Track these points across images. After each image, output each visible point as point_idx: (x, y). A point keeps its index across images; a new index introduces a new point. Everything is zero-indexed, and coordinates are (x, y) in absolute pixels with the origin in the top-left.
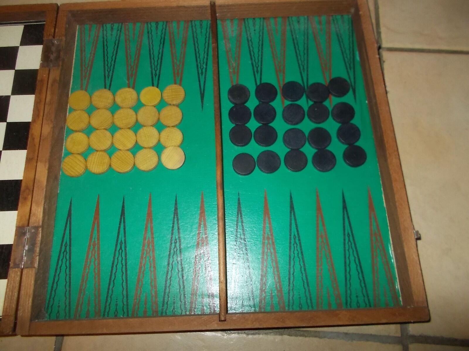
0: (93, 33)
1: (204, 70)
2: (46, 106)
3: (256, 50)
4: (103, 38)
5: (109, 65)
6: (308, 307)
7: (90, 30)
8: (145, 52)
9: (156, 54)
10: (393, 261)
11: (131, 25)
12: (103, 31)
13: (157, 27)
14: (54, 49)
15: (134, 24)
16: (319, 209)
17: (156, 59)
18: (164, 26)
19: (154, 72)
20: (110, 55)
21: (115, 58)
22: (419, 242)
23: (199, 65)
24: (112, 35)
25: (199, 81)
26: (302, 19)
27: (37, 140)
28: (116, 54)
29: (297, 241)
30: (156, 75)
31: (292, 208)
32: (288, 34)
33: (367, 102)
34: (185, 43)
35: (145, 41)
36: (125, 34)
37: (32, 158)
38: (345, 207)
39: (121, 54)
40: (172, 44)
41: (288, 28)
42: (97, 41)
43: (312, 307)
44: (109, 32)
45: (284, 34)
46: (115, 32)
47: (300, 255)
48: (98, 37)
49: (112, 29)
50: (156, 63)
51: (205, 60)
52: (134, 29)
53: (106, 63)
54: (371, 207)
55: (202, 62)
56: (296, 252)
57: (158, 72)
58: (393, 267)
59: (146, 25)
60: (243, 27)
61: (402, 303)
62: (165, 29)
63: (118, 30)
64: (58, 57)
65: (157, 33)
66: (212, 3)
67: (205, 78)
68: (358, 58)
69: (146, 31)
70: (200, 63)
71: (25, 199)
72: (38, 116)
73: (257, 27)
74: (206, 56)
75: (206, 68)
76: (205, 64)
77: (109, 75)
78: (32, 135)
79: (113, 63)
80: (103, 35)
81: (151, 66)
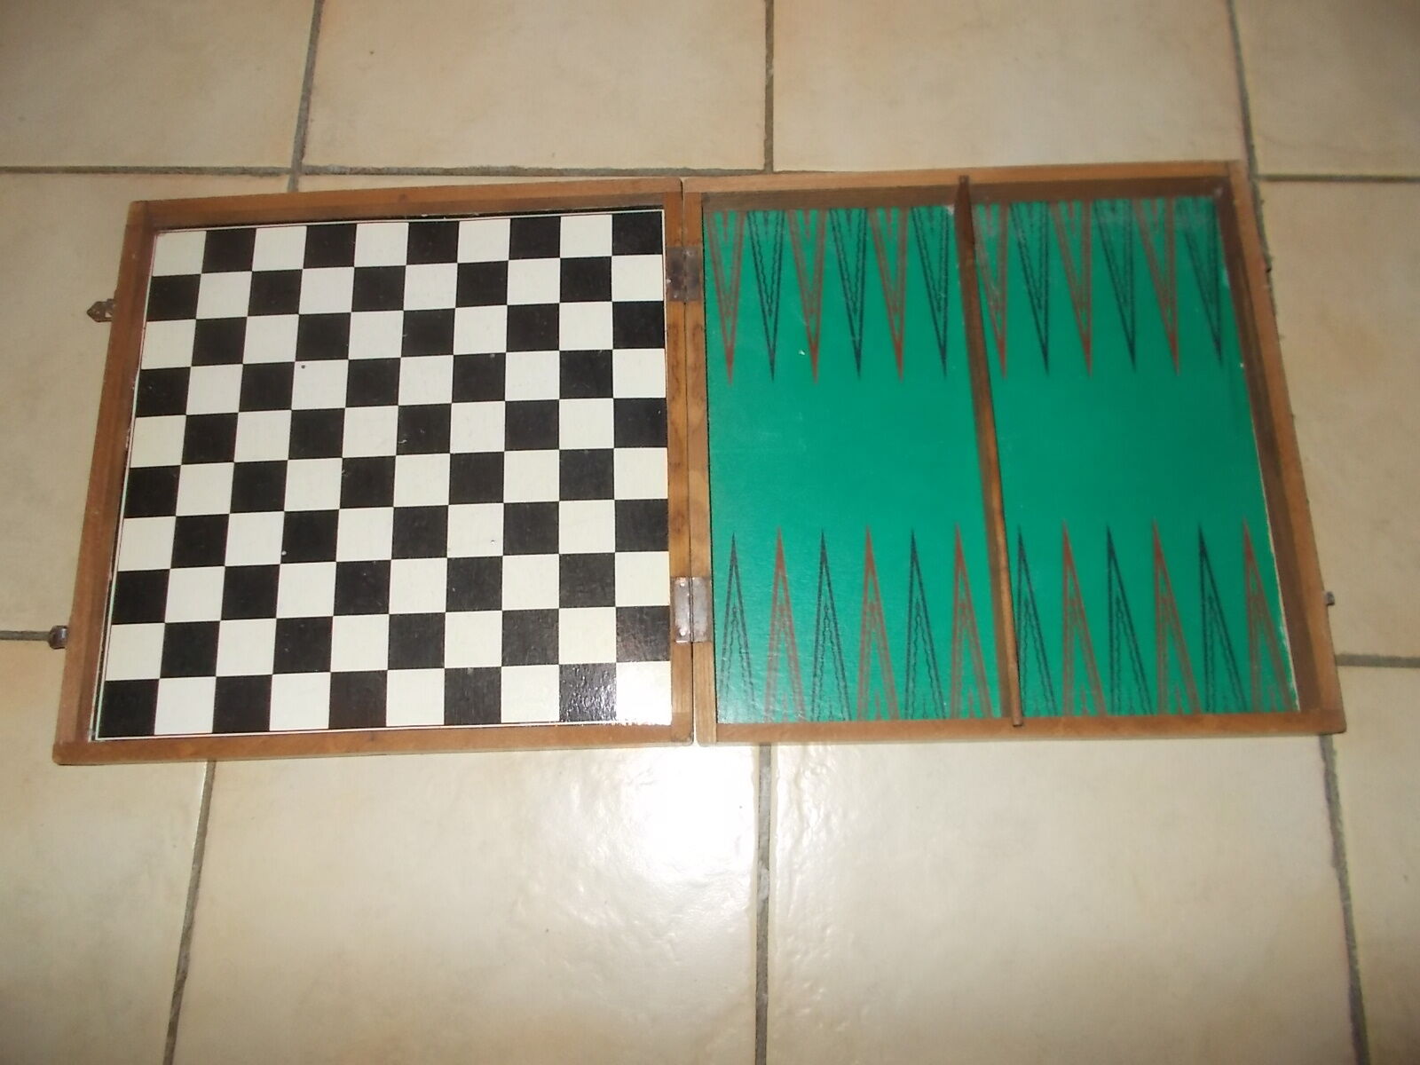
0: (731, 229)
1: (942, 303)
2: (690, 373)
3: (1035, 265)
4: (752, 238)
5: (769, 291)
6: (1145, 712)
7: (725, 223)
8: (831, 267)
9: (852, 269)
10: (1287, 643)
11: (799, 215)
12: (750, 225)
13: (849, 219)
14: (687, 267)
15: (806, 212)
16: (1158, 555)
17: (853, 280)
18: (863, 216)
19: (851, 304)
20: (768, 271)
21: (779, 279)
22: (1331, 609)
23: (932, 292)
24: (766, 233)
25: (936, 323)
26: (1120, 204)
27: (682, 432)
28: (780, 269)
29: (1123, 608)
30: (855, 310)
31: (1111, 553)
32: (1094, 233)
33: (1242, 365)
34: (903, 250)
35: (830, 247)
36: (792, 233)
37: (679, 464)
38: (1203, 553)
39: (789, 272)
40: (879, 251)
41: (1093, 222)
42: (741, 245)
43: (1152, 713)
44: (761, 229)
45: (1086, 231)
46: (771, 228)
47: (1129, 631)
48: (741, 236)
49: (766, 221)
50: (854, 289)
51: (943, 284)
52: (807, 222)
53: (763, 287)
54: (1249, 555)
55: (937, 287)
56: (1121, 625)
57: (858, 305)
58: (1286, 652)
59: (828, 215)
60: (1009, 218)
61: (1299, 708)
62: (865, 223)
63: (777, 224)
64: (696, 281)
65: (850, 230)
66: (963, 180)
67: (945, 317)
68: (1225, 280)
69: (829, 227)
70: (934, 289)
71: (679, 531)
72: (678, 389)
73: (1036, 217)
74: (943, 277)
75: (946, 299)
76: (943, 290)
77: (770, 310)
78: (672, 423)
79: (775, 286)
80: (751, 233)
81: (846, 295)
